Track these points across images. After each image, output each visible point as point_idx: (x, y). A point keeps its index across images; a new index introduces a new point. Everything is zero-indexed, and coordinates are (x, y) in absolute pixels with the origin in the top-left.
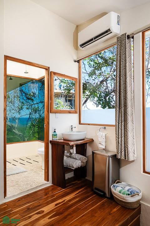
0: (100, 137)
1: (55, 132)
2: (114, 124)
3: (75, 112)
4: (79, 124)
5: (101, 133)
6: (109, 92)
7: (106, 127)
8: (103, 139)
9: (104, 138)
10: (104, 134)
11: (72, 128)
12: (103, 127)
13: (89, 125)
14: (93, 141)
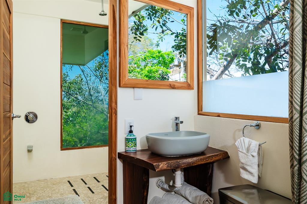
0: (245, 151)
1: (131, 132)
2: (286, 114)
3: (185, 85)
4: (199, 114)
5: (247, 140)
6: (277, 45)
7: (262, 123)
8: (253, 156)
9: (255, 154)
10: (255, 144)
11: (177, 124)
12: (254, 123)
13: (219, 116)
14: (229, 157)
